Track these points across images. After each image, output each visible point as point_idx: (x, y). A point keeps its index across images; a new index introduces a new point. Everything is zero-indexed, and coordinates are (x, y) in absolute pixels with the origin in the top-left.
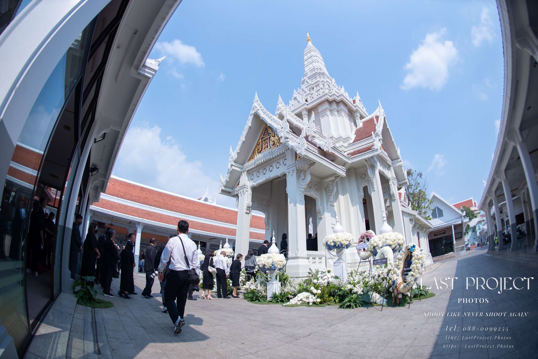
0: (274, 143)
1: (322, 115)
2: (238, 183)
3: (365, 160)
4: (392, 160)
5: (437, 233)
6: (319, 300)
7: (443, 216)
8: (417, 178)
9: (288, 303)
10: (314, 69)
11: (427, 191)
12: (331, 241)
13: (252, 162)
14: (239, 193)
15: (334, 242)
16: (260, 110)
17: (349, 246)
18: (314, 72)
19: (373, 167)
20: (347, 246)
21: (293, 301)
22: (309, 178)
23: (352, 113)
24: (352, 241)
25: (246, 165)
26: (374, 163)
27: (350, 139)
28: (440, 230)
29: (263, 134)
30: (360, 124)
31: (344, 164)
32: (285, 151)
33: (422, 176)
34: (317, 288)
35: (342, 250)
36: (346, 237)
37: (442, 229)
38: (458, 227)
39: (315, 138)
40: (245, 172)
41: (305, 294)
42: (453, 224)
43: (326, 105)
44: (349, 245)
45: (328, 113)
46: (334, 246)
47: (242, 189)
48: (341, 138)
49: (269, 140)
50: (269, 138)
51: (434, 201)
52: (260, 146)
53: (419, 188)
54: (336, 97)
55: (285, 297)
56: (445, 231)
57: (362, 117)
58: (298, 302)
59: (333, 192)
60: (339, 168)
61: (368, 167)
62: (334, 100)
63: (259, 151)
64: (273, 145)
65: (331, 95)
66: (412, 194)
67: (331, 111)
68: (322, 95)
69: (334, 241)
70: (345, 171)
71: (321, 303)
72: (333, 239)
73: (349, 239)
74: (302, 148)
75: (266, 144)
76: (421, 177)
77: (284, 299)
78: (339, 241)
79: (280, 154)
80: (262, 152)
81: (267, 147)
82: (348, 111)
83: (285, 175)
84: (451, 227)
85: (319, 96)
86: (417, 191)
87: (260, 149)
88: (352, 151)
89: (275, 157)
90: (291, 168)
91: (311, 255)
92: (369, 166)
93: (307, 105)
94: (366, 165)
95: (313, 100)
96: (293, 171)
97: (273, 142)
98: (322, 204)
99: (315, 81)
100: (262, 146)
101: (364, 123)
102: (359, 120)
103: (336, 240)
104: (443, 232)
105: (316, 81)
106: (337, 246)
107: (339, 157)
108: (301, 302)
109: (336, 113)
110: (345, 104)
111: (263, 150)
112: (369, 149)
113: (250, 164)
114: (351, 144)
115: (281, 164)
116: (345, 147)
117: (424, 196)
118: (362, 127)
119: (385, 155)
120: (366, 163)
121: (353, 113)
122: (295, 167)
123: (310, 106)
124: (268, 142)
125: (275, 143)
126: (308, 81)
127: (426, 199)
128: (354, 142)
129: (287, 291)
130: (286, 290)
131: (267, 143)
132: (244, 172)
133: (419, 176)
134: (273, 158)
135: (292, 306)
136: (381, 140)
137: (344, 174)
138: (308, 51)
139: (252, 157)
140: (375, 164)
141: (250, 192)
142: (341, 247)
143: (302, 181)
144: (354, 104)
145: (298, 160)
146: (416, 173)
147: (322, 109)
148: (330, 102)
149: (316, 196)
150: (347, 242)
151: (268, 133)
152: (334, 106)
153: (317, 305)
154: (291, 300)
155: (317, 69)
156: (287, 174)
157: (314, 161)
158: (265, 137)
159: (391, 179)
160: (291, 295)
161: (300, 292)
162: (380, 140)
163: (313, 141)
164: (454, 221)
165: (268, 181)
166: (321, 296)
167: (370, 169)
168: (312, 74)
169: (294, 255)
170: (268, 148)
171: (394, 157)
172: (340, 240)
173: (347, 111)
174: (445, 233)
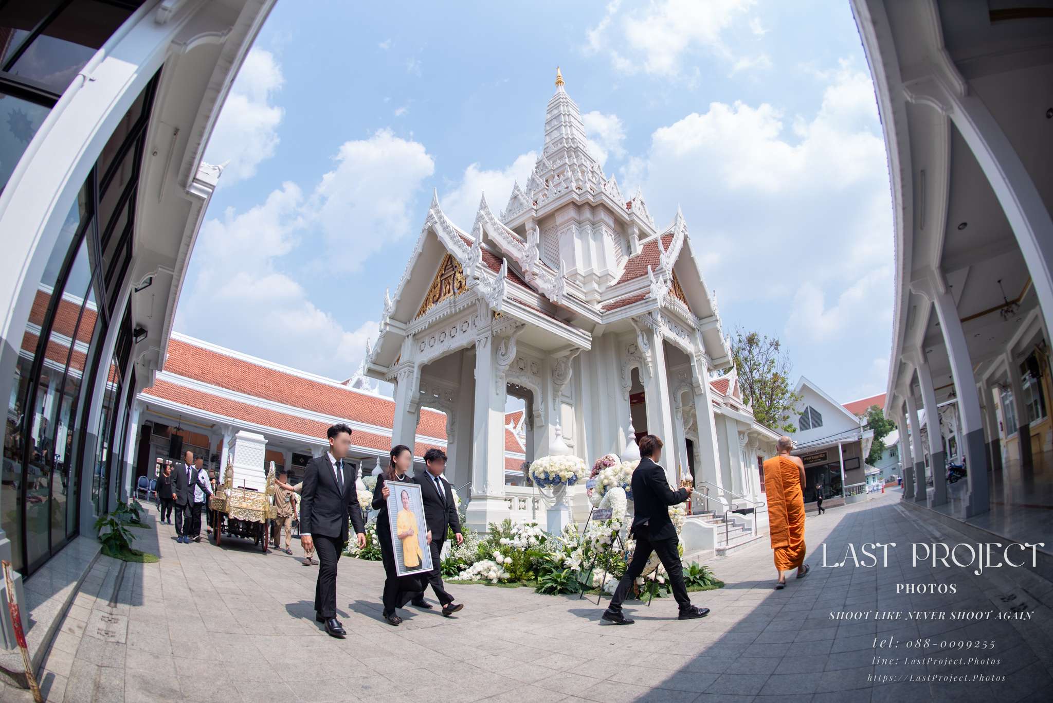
0: (461, 284)
1: (562, 231)
2: (396, 359)
3: (633, 319)
4: (700, 318)
5: (808, 459)
6: (507, 575)
7: (822, 425)
8: (770, 351)
9: (456, 578)
10: (560, 140)
11: (789, 376)
12: (541, 469)
13: (422, 319)
14: (399, 375)
15: (546, 473)
16: (439, 223)
17: (575, 481)
18: (560, 146)
19: (649, 333)
20: (571, 481)
21: (464, 575)
22: (513, 353)
23: (622, 227)
24: (580, 472)
25: (412, 324)
26: (652, 325)
27: (611, 279)
28: (815, 452)
29: (444, 267)
30: (638, 248)
31: (591, 327)
32: (477, 302)
33: (779, 348)
34: (505, 553)
35: (561, 487)
36: (568, 464)
37: (819, 451)
38: (853, 449)
39: (536, 277)
40: (410, 337)
41: (486, 563)
42: (841, 442)
43: (571, 213)
44: (575, 478)
45: (574, 227)
46: (545, 479)
47: (402, 368)
48: (594, 276)
49: (454, 279)
50: (453, 276)
51: (802, 396)
52: (438, 289)
53: (773, 371)
54: (591, 198)
55: (454, 567)
56: (825, 454)
57: (642, 235)
58: (473, 577)
59: (565, 378)
60: (576, 334)
61: (639, 333)
62: (587, 203)
63: (435, 299)
64: (458, 289)
65: (581, 192)
66: (760, 381)
67: (580, 223)
68: (564, 191)
69: (546, 470)
70: (591, 339)
71: (511, 581)
72: (544, 466)
73: (574, 469)
74: (499, 297)
75: (448, 287)
76: (776, 349)
77: (451, 571)
78: (553, 472)
79: (469, 307)
80: (439, 300)
81: (449, 292)
82: (614, 223)
83: (474, 347)
84: (837, 447)
85: (559, 195)
86: (770, 376)
87: (437, 296)
88: (612, 301)
89: (460, 311)
90: (484, 332)
91: (516, 495)
92: (641, 331)
93: (536, 211)
94: (635, 330)
95: (547, 202)
96: (487, 338)
97: (459, 284)
98: (545, 400)
99: (559, 163)
100: (441, 290)
101: (646, 246)
102: (637, 241)
103: (549, 469)
104: (821, 456)
105: (561, 164)
106: (551, 479)
107: (580, 314)
108: (479, 577)
109: (588, 228)
110: (610, 211)
111: (442, 298)
112: (640, 298)
113: (420, 323)
114: (611, 287)
115: (470, 325)
116: (601, 294)
117: (783, 386)
118: (640, 253)
119: (681, 307)
120: (633, 324)
121: (626, 226)
122: (490, 332)
123: (541, 213)
124: (451, 282)
125: (463, 285)
126: (546, 163)
127: (787, 391)
128: (619, 283)
129: (459, 556)
130: (457, 555)
131: (450, 285)
132: (408, 336)
133: (772, 348)
134: (456, 314)
135: (462, 582)
136: (668, 281)
137: (587, 346)
138: (555, 103)
139: (423, 311)
140: (655, 326)
141: (416, 373)
142: (559, 483)
143: (502, 358)
144: (627, 210)
145: (496, 319)
146: (768, 341)
147: (563, 220)
148: (578, 207)
149: (533, 386)
150: (570, 473)
151: (452, 266)
152: (587, 214)
153: (505, 583)
154: (461, 573)
155: (566, 139)
156: (477, 343)
157: (523, 322)
158: (448, 272)
159: (694, 355)
160: (465, 563)
161: (479, 559)
162: (665, 282)
163: (532, 283)
164: (845, 435)
165: (448, 355)
166: (510, 569)
167: (643, 336)
168: (556, 149)
169: (480, 492)
170: (450, 294)
171: (704, 313)
172: (557, 469)
173: (611, 223)
174: (824, 458)
